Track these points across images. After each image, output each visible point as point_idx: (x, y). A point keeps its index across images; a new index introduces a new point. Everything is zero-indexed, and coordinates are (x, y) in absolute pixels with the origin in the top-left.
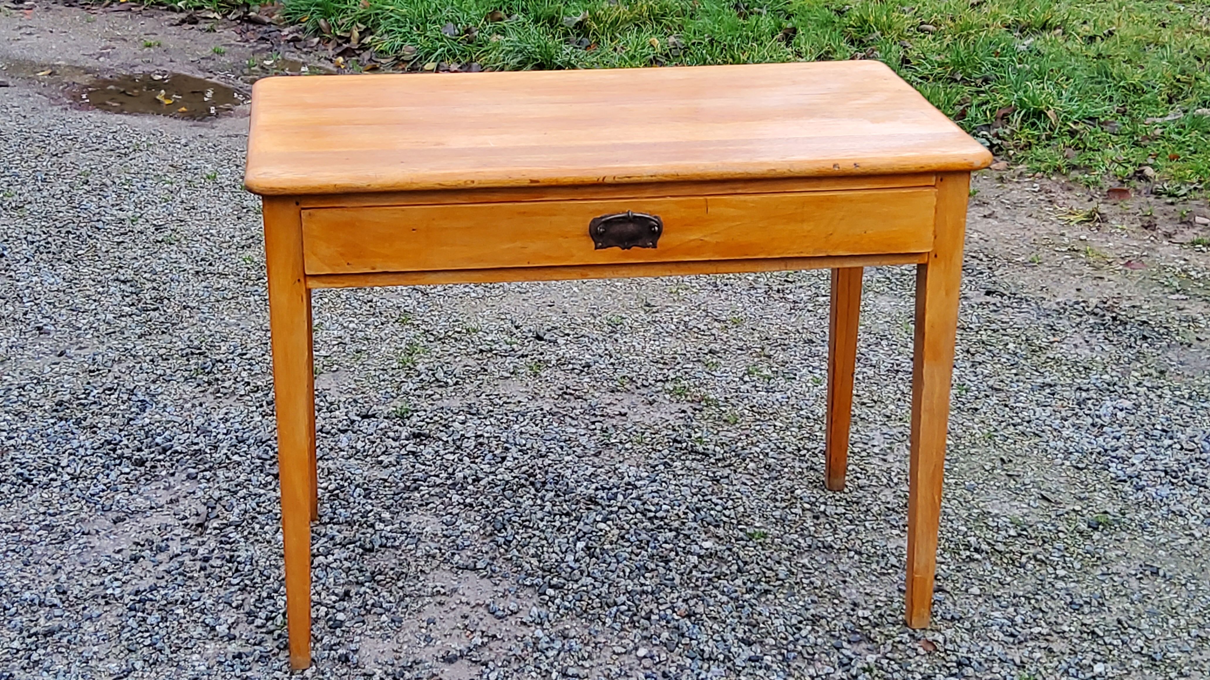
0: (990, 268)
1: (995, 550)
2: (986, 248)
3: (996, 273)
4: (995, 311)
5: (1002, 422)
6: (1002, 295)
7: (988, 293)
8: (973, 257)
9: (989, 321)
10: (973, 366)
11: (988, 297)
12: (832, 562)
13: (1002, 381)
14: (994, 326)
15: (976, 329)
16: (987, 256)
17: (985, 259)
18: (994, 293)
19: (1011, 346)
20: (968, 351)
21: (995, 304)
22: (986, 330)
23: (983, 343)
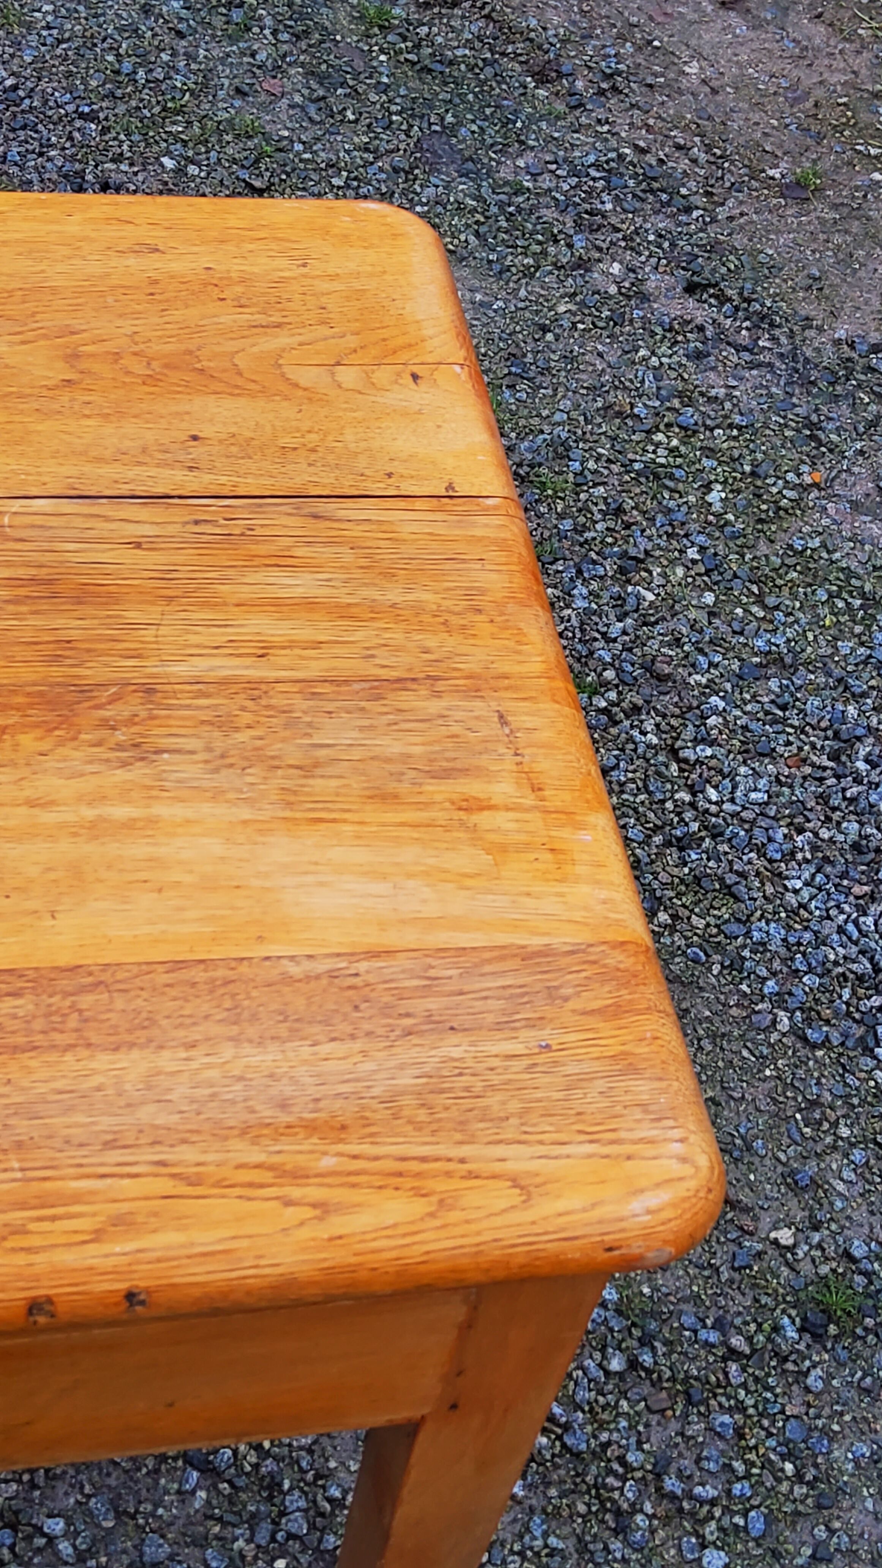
0: (708, 194)
1: (564, 1445)
2: (710, 118)
3: (722, 213)
4: (698, 356)
5: (656, 829)
6: (723, 299)
7: (691, 289)
8: (679, 147)
9: (680, 395)
10: (622, 570)
11: (691, 303)
12: (133, 1517)
13: (677, 642)
14: (689, 416)
15: (649, 423)
16: (708, 149)
17: (703, 157)
18: (705, 287)
19: (715, 496)
20: (619, 511)
21: (701, 329)
22: (669, 425)
23: (657, 477)
